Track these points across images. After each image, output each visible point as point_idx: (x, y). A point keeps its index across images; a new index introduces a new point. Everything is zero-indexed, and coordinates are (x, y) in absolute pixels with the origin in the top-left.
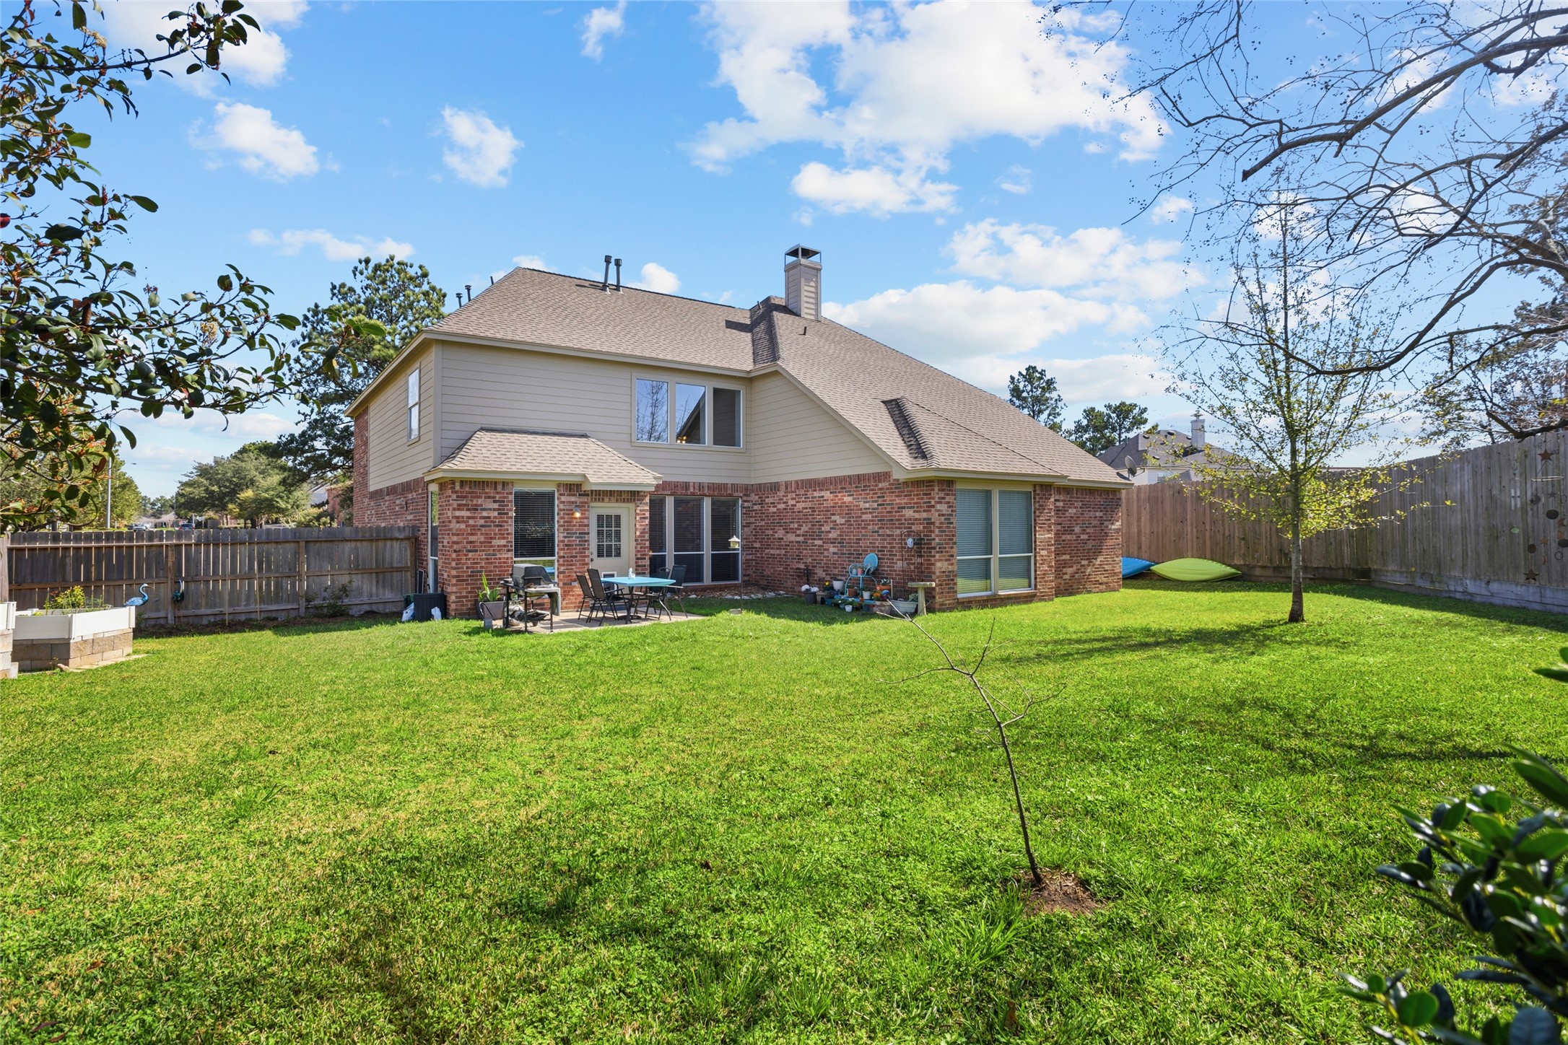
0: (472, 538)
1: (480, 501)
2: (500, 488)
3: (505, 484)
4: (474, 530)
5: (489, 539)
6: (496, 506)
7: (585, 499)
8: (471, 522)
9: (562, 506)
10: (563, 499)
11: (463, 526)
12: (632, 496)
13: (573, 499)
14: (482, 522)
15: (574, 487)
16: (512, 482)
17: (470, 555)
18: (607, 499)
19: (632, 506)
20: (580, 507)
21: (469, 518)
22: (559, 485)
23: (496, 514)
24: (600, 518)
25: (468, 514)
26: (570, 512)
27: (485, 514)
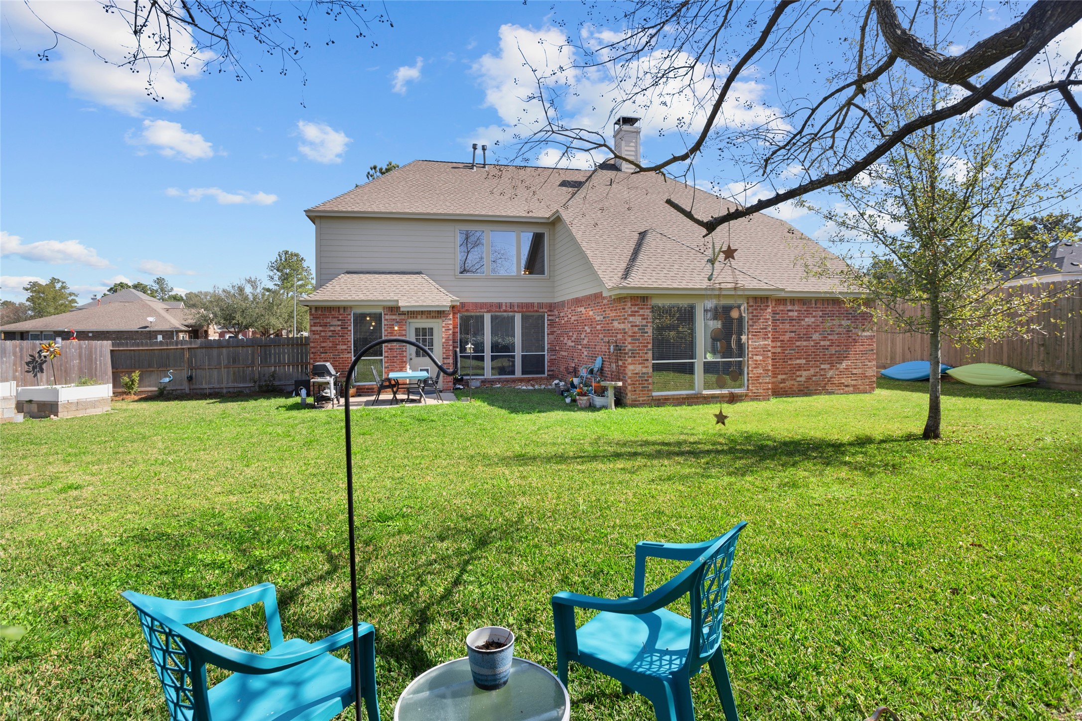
0: (323, 345)
1: (328, 320)
2: (342, 311)
3: (345, 308)
4: (325, 339)
5: (335, 345)
6: (339, 323)
7: (403, 317)
8: (323, 334)
9: (386, 323)
10: (387, 317)
11: (317, 337)
12: (439, 314)
13: (394, 317)
14: (330, 334)
15: (394, 309)
16: (351, 307)
17: (323, 355)
18: (419, 317)
19: (439, 320)
20: (399, 323)
21: (321, 331)
22: (384, 308)
23: (339, 328)
24: (417, 330)
25: (321, 329)
26: (392, 327)
27: (332, 328)
